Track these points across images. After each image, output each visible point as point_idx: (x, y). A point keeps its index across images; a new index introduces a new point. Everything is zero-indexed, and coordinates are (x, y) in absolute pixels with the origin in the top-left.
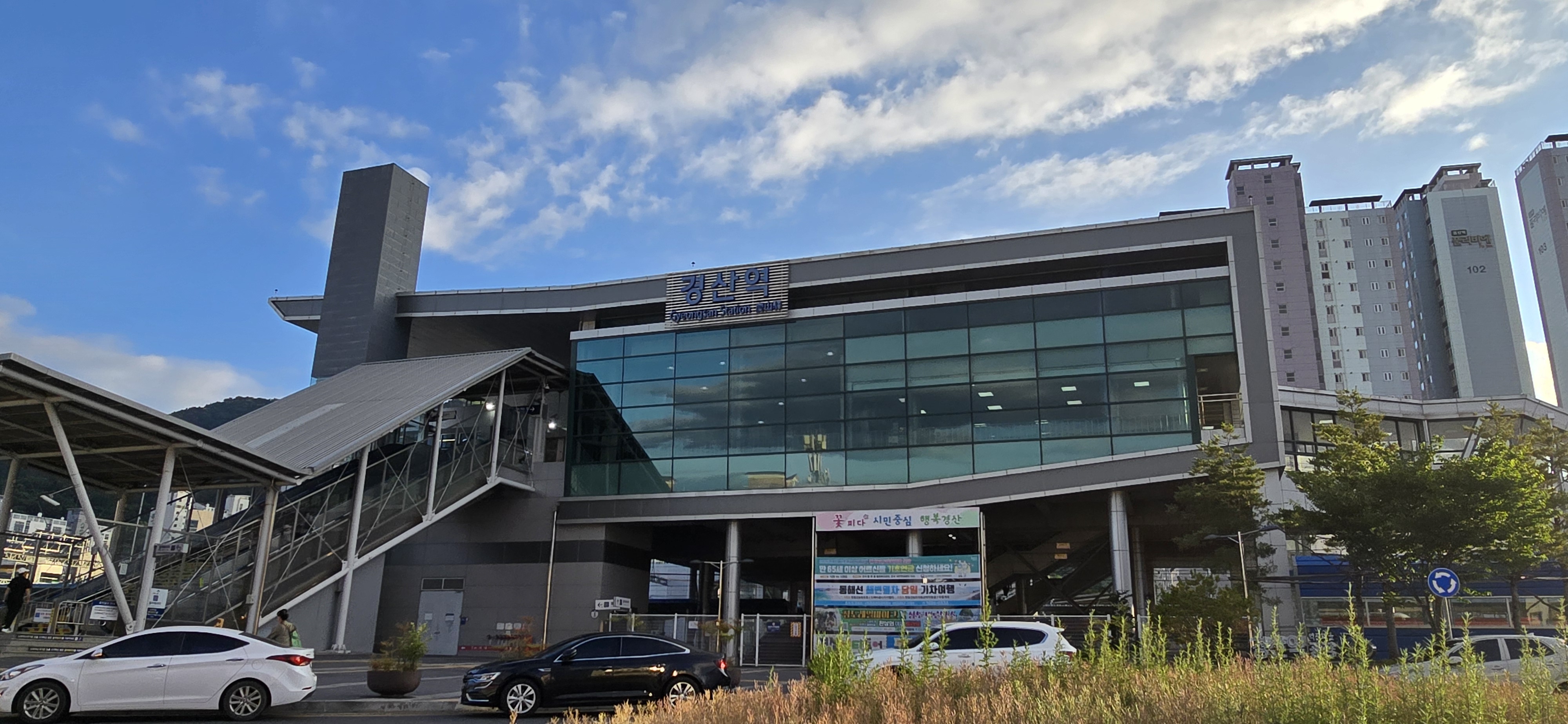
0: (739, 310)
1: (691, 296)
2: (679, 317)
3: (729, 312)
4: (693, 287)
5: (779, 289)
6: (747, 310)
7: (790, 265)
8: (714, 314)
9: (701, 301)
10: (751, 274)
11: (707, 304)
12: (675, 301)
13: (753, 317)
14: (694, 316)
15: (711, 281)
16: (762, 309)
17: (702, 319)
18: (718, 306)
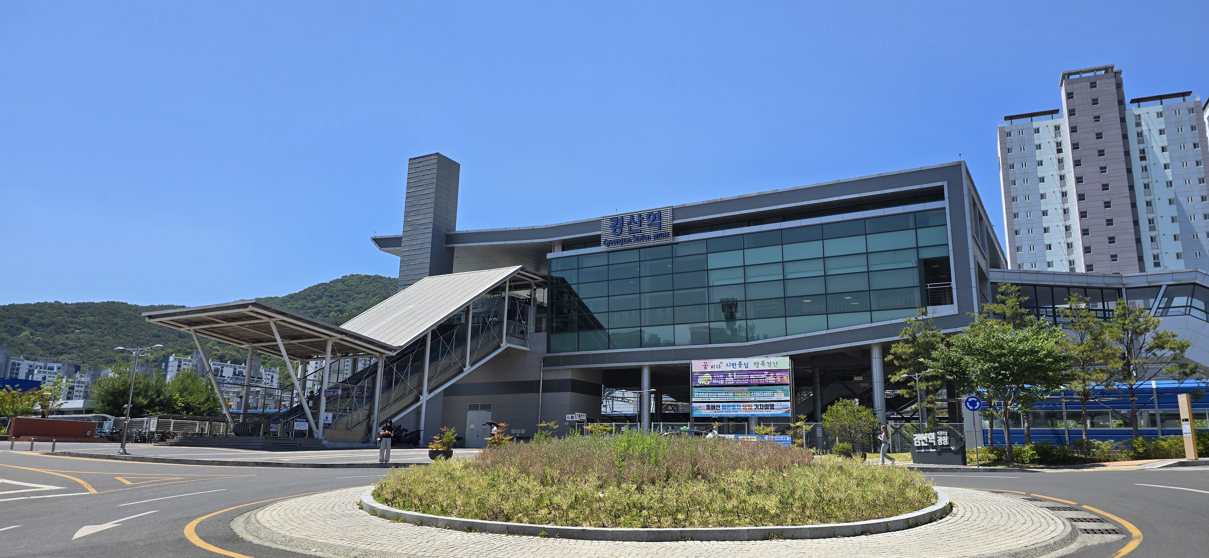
0: (644, 238)
1: (615, 230)
2: (608, 243)
3: (637, 239)
4: (616, 224)
5: (667, 225)
6: (649, 238)
7: (674, 210)
8: (629, 240)
9: (621, 233)
10: (650, 216)
11: (626, 235)
12: (606, 233)
13: (652, 242)
14: (616, 242)
15: (627, 220)
16: (657, 237)
17: (622, 244)
18: (631, 236)
